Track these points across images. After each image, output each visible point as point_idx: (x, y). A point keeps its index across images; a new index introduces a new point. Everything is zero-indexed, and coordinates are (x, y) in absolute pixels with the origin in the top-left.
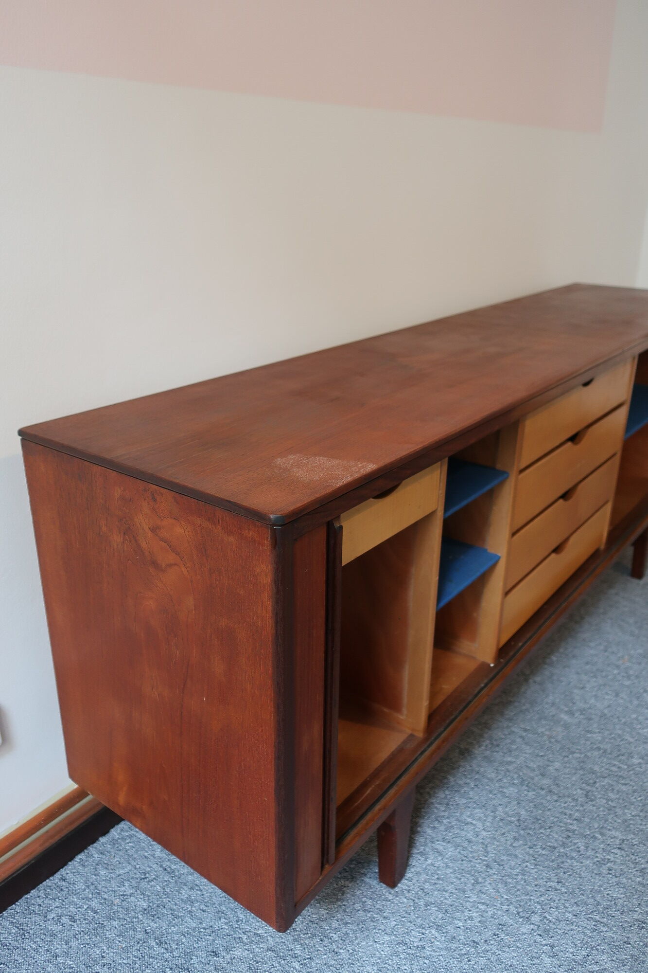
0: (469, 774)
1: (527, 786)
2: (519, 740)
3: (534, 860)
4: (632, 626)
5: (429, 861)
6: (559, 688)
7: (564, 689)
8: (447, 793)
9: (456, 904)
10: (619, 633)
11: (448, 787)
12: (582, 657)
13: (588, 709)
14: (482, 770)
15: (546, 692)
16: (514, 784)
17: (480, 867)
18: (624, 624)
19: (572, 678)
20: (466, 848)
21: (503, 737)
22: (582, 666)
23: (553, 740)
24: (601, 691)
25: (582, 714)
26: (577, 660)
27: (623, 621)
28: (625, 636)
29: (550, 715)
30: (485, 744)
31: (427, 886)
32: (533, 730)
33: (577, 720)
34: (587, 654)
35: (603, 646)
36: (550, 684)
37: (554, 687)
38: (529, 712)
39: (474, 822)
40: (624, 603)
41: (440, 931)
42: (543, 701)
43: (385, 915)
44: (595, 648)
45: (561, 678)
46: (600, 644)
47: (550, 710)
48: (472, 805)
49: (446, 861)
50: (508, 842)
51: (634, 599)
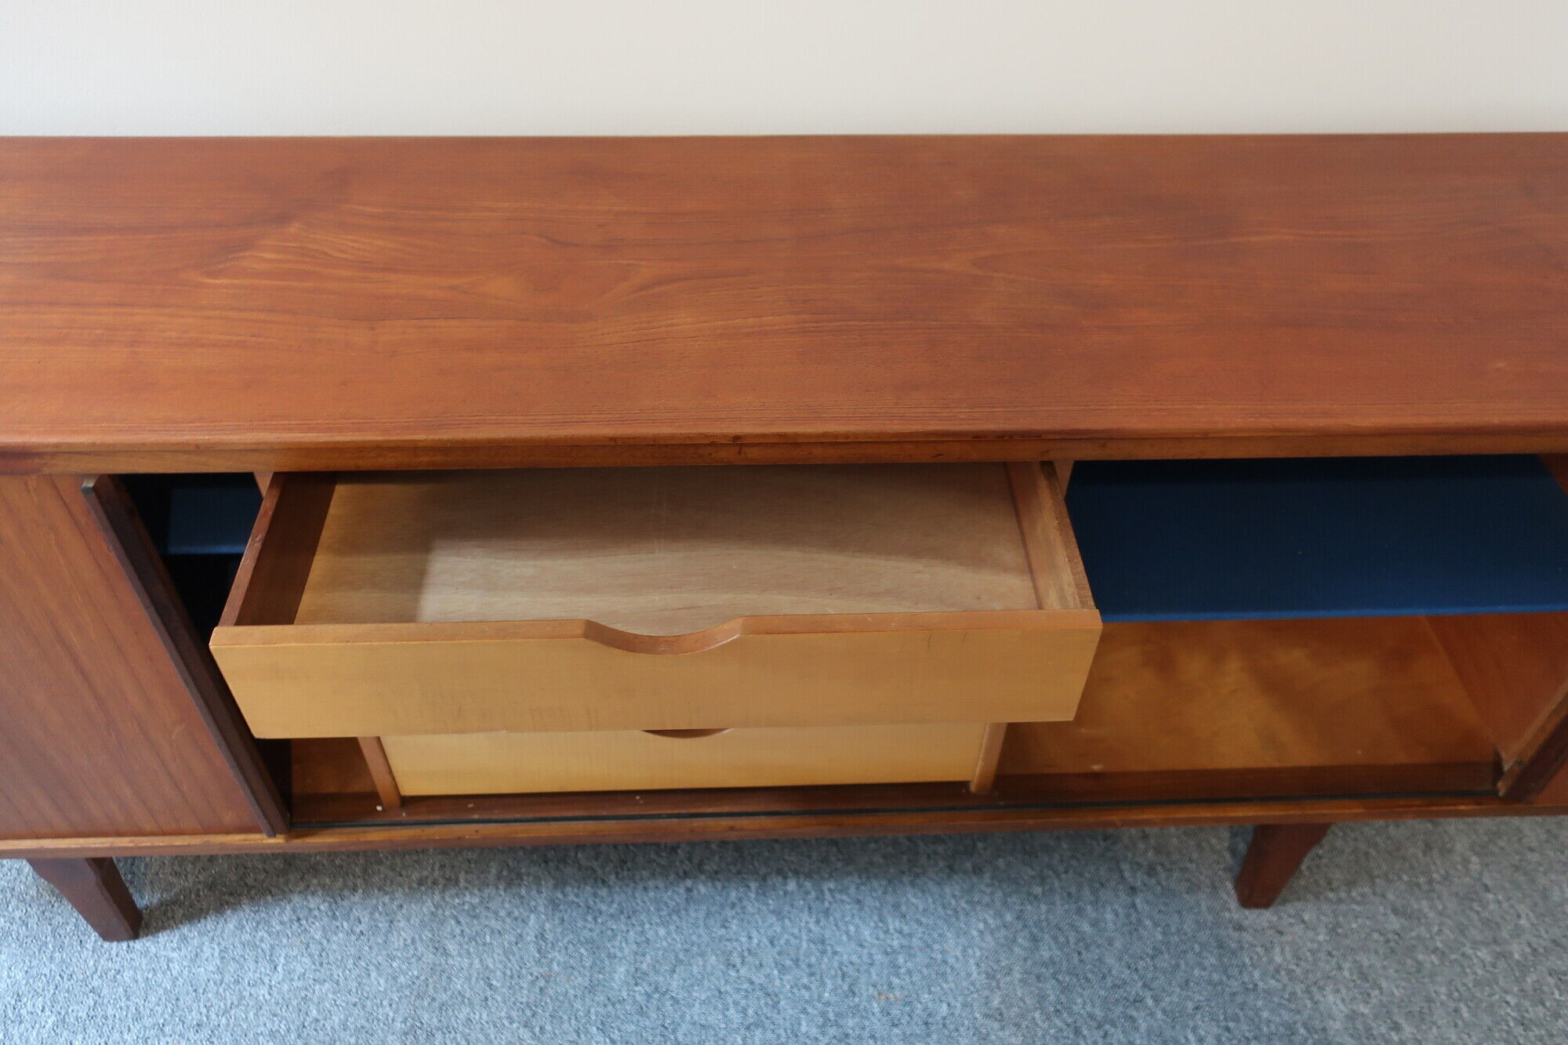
0: (381, 914)
1: (400, 998)
2: (509, 938)
4: (1029, 962)
5: (175, 955)
6: (701, 931)
7: (706, 938)
8: (322, 907)
9: (110, 1022)
10: (981, 949)
11: (336, 902)
12: (836, 925)
13: (672, 997)
14: (401, 925)
15: (675, 917)
16: (395, 978)
17: (193, 1017)
18: (1021, 946)
19: (750, 938)
20: (221, 984)
21: (502, 913)
22: (804, 937)
23: (542, 983)
24: (746, 997)
25: (649, 996)
26: (818, 922)
27: (1035, 939)
28: (978, 965)
29: (612, 950)
30: (468, 898)
31: (127, 975)
32: (550, 945)
33: (624, 994)
34: (852, 928)
35: (905, 942)
36: (702, 914)
37: (701, 923)
38: (595, 919)
39: (279, 969)
40: (1109, 916)
41: (56, 1025)
42: (642, 925)
43: (57, 955)
44: (886, 932)
45: (735, 921)
46: (910, 935)
47: (624, 945)
48: (314, 949)
49: (186, 972)
50: (262, 1028)
51: (1145, 928)
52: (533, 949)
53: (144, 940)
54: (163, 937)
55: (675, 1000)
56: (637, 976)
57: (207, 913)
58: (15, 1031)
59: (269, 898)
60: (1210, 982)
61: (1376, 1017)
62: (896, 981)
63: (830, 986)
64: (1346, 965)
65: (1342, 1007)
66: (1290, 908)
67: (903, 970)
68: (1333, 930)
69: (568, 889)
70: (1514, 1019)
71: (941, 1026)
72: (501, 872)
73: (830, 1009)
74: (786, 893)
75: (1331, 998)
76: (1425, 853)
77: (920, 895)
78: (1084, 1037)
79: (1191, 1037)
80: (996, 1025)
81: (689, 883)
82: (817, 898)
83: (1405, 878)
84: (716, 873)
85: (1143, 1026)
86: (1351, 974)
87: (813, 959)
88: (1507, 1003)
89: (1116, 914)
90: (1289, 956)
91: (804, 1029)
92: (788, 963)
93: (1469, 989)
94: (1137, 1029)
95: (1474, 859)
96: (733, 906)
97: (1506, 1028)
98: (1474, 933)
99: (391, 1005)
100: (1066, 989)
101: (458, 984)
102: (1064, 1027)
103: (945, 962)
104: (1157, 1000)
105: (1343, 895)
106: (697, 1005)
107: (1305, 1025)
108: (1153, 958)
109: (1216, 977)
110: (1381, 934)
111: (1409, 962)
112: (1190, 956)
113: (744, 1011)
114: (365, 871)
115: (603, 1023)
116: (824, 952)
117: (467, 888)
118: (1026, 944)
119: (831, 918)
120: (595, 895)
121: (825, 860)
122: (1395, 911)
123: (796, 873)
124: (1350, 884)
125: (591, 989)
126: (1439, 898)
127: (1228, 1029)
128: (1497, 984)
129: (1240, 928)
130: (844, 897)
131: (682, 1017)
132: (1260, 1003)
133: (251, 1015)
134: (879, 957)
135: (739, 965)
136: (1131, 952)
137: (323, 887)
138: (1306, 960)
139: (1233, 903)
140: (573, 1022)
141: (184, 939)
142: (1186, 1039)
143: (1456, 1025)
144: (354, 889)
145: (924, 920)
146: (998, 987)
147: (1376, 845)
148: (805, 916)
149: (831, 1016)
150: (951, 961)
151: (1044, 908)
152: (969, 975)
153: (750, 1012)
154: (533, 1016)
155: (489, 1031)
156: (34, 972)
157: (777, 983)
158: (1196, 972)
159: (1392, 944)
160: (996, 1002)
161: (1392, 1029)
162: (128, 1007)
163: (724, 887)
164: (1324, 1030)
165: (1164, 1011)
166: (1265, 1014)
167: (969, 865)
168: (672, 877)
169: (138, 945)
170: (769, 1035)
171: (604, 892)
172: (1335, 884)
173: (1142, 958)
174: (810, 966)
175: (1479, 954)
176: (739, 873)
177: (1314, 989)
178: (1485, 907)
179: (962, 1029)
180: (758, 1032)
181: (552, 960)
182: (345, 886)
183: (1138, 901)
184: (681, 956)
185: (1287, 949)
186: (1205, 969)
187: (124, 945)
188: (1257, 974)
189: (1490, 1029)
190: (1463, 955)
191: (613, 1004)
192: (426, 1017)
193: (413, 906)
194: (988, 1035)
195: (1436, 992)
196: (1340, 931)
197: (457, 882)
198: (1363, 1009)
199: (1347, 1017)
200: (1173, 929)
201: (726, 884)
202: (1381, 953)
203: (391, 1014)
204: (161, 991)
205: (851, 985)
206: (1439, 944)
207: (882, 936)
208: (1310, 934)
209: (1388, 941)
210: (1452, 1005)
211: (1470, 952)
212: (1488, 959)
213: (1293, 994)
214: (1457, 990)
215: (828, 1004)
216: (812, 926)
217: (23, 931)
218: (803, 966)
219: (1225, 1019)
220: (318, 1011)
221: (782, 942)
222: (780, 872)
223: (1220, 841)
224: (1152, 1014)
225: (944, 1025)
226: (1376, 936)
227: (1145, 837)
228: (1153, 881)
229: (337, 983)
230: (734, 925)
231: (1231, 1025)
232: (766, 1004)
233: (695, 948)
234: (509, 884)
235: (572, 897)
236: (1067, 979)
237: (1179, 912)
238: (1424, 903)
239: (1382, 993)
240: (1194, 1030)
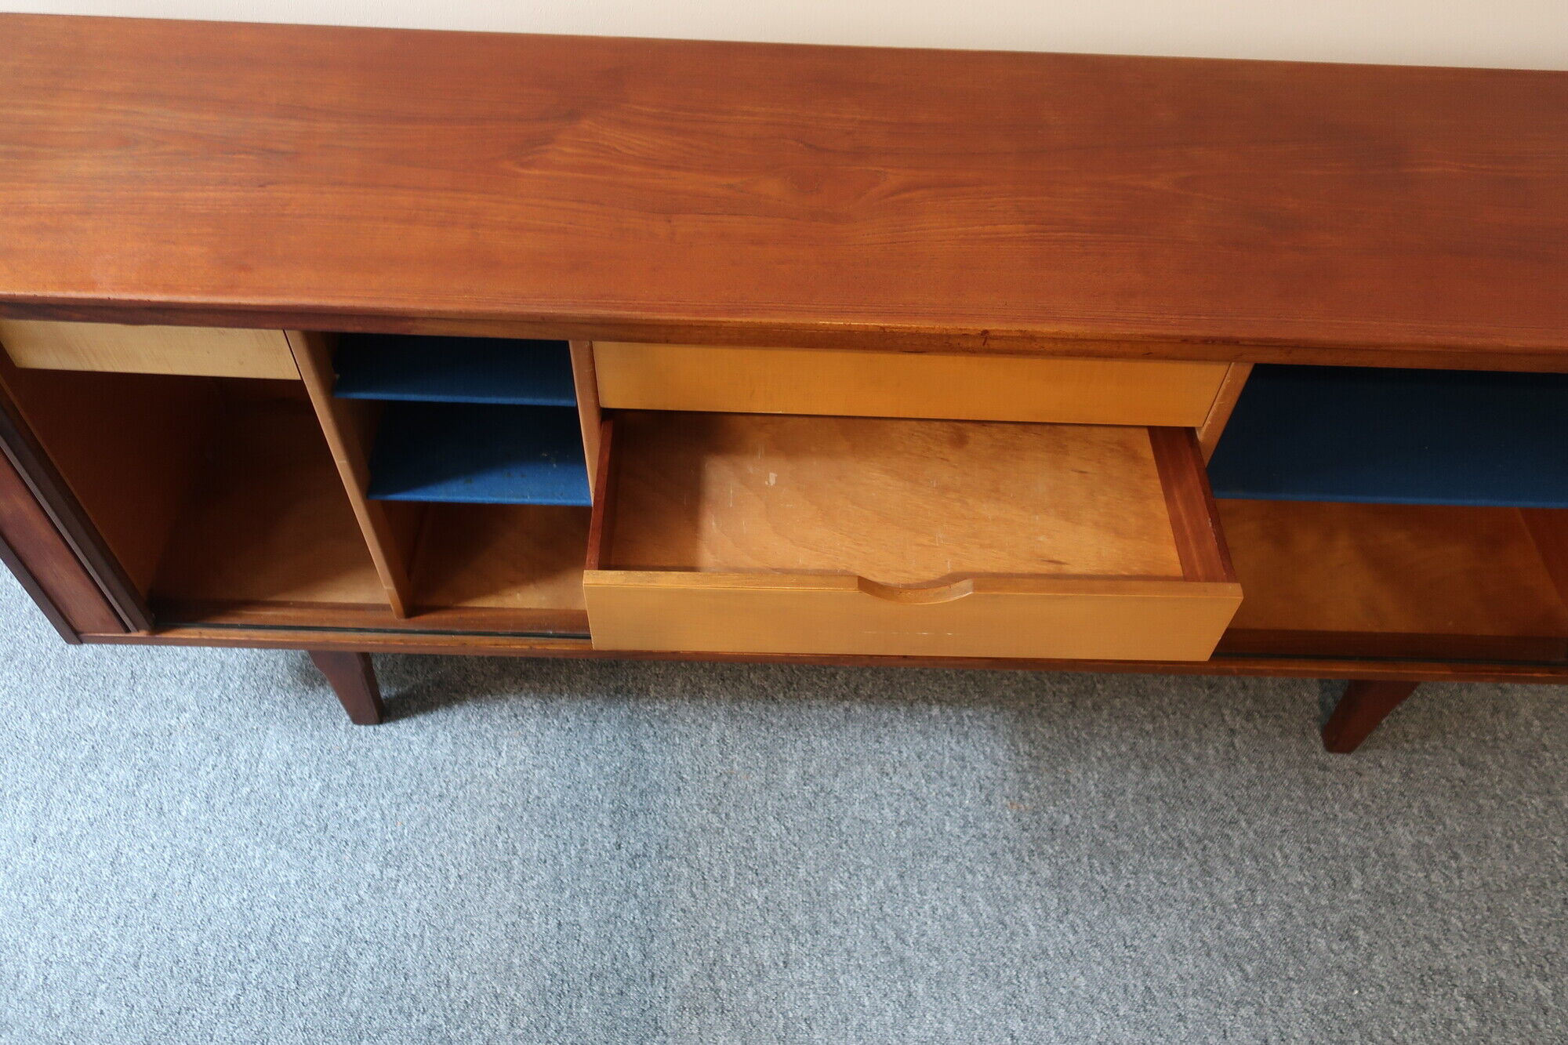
0: (585, 715)
1: (607, 784)
2: (695, 741)
3: (481, 840)
4: (1141, 786)
5: (414, 738)
6: (858, 744)
7: (863, 751)
8: (534, 707)
9: (367, 789)
10: (1099, 773)
11: (546, 703)
12: (974, 746)
13: (836, 797)
14: (603, 724)
15: (835, 732)
16: (601, 768)
17: (435, 790)
18: (1133, 772)
19: (900, 752)
20: (456, 764)
21: (688, 720)
22: (947, 754)
23: (725, 779)
24: (898, 800)
25: (816, 794)
26: (958, 742)
27: (1145, 767)
28: (1096, 785)
29: (783, 756)
30: (658, 706)
31: (377, 752)
32: (730, 748)
33: (795, 792)
34: (988, 750)
35: (1033, 763)
36: (859, 730)
37: (858, 737)
38: (768, 730)
39: (503, 754)
40: (1211, 752)
41: (322, 790)
42: (808, 736)
43: (316, 733)
44: (1018, 754)
45: (888, 738)
46: (1038, 758)
47: (793, 752)
48: (531, 740)
49: (425, 753)
50: (494, 801)
51: (1242, 763)
52: (715, 749)
53: (387, 725)
54: (403, 724)
55: (839, 800)
56: (806, 778)
57: (438, 706)
58: (289, 791)
59: (489, 696)
60: (1296, 811)
61: (1439, 847)
62: (1026, 794)
63: (969, 795)
64: (1416, 805)
65: (1409, 838)
66: (1369, 754)
67: (1032, 786)
68: (1406, 775)
69: (743, 703)
70: (1559, 856)
71: (1064, 833)
72: (685, 686)
73: (970, 814)
74: (930, 717)
75: (1401, 830)
76: (1492, 715)
77: (1046, 725)
78: (1186, 849)
79: (1278, 854)
80: (1112, 835)
81: (847, 704)
82: (958, 723)
83: (1473, 735)
84: (870, 697)
85: (1237, 843)
86: (1420, 812)
87: (955, 773)
88: (1555, 843)
89: (1217, 751)
90: (1366, 794)
91: (947, 828)
92: (933, 774)
93: (1522, 830)
94: (1231, 845)
95: (1536, 723)
96: (885, 725)
97: (1551, 863)
98: (1531, 785)
99: (599, 789)
100: (1171, 809)
101: (655, 776)
102: (1170, 840)
103: (1068, 781)
104: (1249, 823)
105: (1417, 746)
106: (857, 804)
107: (1376, 850)
108: (1247, 788)
109: (1301, 807)
110: (1448, 780)
111: (1471, 805)
112: (1280, 788)
113: (897, 811)
114: (568, 678)
115: (778, 814)
116: (965, 767)
117: (657, 698)
118: (1138, 771)
119: (970, 740)
120: (767, 710)
121: (964, 692)
122: (1462, 763)
123: (939, 701)
124: (1425, 737)
125: (767, 786)
126: (1502, 753)
127: (1310, 850)
128: (1547, 827)
129: (1324, 768)
130: (981, 723)
131: (845, 812)
132: (1338, 830)
133: (483, 790)
134: (1012, 774)
135: (891, 774)
136: (1228, 783)
137: (534, 689)
138: (1381, 798)
139: (1320, 748)
140: (753, 811)
141: (421, 726)
142: (1274, 855)
143: (1508, 858)
144: (561, 694)
145: (1050, 746)
146: (1114, 805)
147: (1449, 706)
148: (947, 737)
149: (971, 819)
150: (1073, 781)
151: (1154, 742)
152: (1088, 793)
153: (902, 812)
154: (719, 804)
155: (683, 815)
156: (298, 746)
157: (925, 790)
158: (1285, 802)
159: (1457, 789)
160: (1111, 816)
161: (1451, 858)
162: (380, 778)
163: (877, 709)
164: (1393, 855)
165: (1256, 832)
166: (1343, 840)
167: (1089, 703)
168: (832, 699)
169: (382, 728)
170: (919, 831)
171: (774, 708)
172: (1410, 737)
173: (1237, 788)
174: (952, 777)
175: (1533, 801)
176: (890, 698)
177: (1386, 822)
178: (1541, 763)
179: (1082, 836)
180: (909, 829)
181: (733, 761)
182: (553, 690)
183: (1236, 741)
184: (842, 764)
185: (1365, 788)
186: (1292, 800)
187: (371, 728)
188: (1337, 807)
189: (1537, 863)
190: (1519, 802)
191: (786, 799)
192: (629, 801)
193: (612, 710)
194: (1104, 842)
195: (1493, 831)
196: (1412, 775)
197: (648, 694)
198: (1427, 840)
199: (1413, 846)
200: (1266, 766)
201: (879, 707)
202: (1447, 795)
203: (600, 796)
204: (406, 768)
205: (987, 796)
206: (1498, 792)
207: (1013, 757)
208: (1386, 777)
209: (1454, 787)
210: (1506, 841)
211: (1525, 799)
212: (1541, 806)
213: (1368, 824)
214: (1511, 830)
215: (968, 809)
216: (953, 745)
217: (285, 712)
218: (947, 778)
219: (1308, 842)
220: (539, 791)
221: (928, 757)
222: (925, 699)
223: (1311, 694)
224: (1245, 834)
225: (1067, 832)
226: (1443, 781)
227: (1245, 687)
228: (1251, 725)
229: (553, 769)
230: (887, 741)
231: (1313, 846)
232: (916, 807)
233: (854, 758)
234: (693, 697)
235: (747, 710)
236: (1173, 801)
237: (1272, 753)
238: (1489, 758)
239: (1445, 828)
240: (1281, 849)
